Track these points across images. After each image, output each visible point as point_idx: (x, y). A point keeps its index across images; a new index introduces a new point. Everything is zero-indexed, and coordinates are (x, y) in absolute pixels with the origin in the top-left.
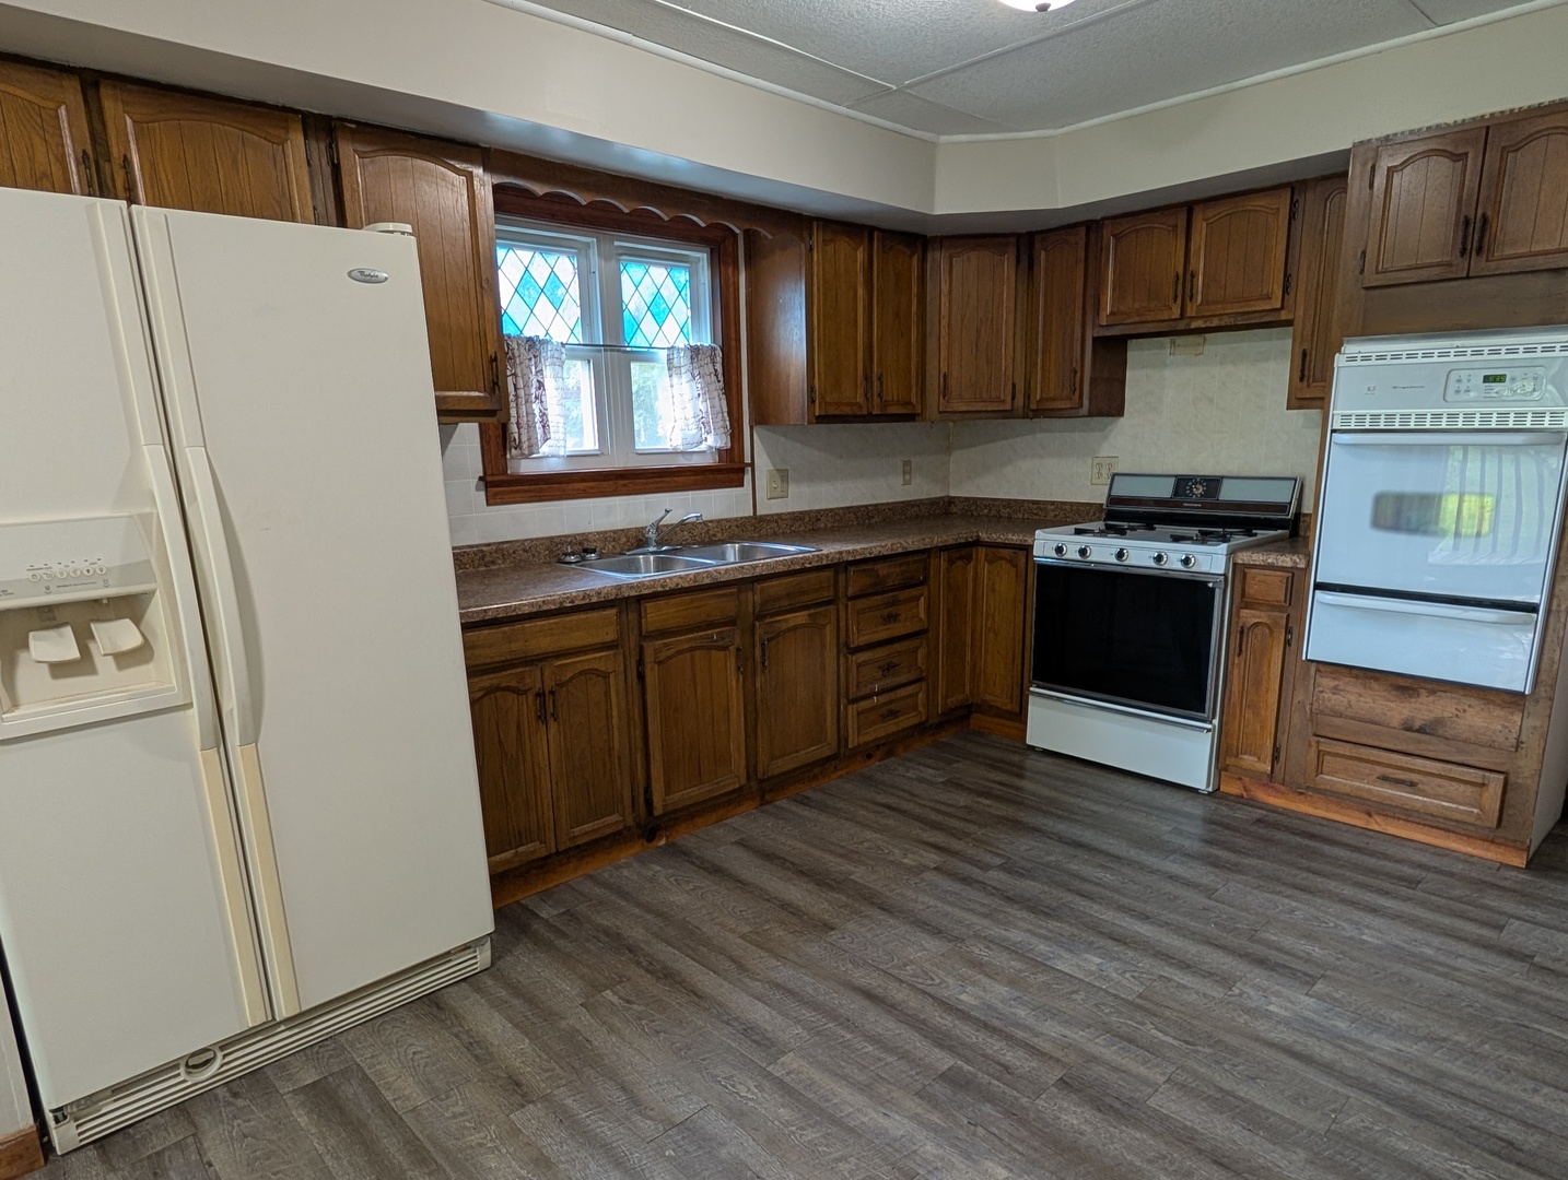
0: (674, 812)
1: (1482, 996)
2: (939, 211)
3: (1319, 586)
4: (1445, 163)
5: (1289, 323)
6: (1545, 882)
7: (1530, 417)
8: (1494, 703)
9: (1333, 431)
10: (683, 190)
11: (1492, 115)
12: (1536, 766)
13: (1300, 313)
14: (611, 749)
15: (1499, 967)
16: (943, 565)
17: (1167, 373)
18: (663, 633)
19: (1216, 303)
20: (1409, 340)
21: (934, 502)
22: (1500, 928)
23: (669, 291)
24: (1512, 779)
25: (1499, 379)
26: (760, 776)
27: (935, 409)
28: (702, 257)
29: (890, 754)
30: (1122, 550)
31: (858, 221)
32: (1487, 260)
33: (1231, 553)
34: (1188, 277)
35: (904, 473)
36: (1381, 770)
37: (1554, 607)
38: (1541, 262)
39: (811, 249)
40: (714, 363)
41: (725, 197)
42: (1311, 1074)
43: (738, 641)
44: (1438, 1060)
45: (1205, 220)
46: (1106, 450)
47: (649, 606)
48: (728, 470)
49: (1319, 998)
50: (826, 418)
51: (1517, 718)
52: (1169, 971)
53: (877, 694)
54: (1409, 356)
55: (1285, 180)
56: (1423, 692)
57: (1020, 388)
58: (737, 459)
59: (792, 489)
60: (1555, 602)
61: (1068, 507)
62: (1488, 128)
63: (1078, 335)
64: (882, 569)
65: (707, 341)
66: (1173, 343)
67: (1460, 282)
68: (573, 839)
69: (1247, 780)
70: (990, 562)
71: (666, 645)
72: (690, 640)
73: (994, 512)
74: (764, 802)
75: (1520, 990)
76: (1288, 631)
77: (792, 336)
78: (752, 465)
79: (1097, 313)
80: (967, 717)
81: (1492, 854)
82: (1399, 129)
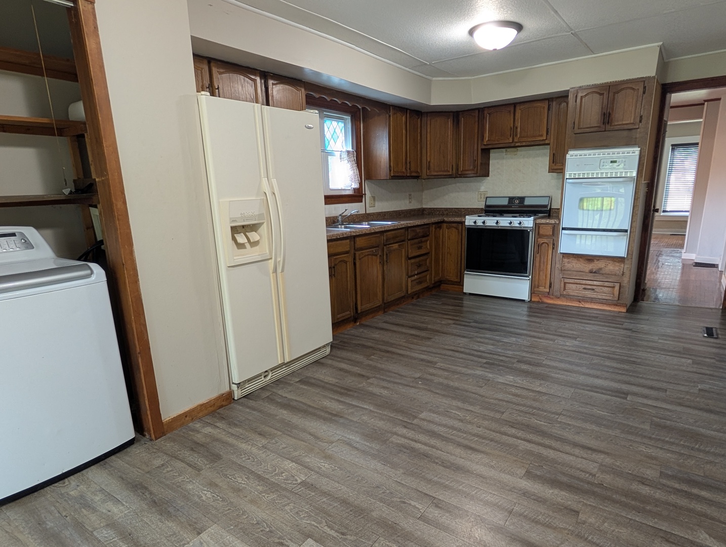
0: (364, 312)
1: (620, 338)
2: (433, 103)
3: (563, 229)
4: (598, 95)
5: (548, 144)
6: (632, 315)
7: (624, 173)
8: (616, 261)
9: (567, 179)
10: (355, 96)
11: (611, 82)
12: (628, 280)
13: (552, 140)
14: (347, 288)
15: (624, 332)
16: (434, 230)
17: (504, 161)
18: (361, 249)
19: (524, 137)
20: (589, 150)
21: (419, 210)
22: (622, 325)
23: (338, 131)
24: (622, 284)
25: (615, 162)
26: (385, 302)
27: (425, 175)
28: (348, 118)
29: (418, 297)
30: (497, 221)
31: (403, 107)
32: (611, 126)
33: (535, 220)
34: (515, 128)
35: (410, 199)
36: (584, 286)
37: (632, 231)
38: (626, 127)
39: (390, 116)
40: (354, 157)
41: (367, 98)
42: (582, 355)
43: (380, 254)
44: (613, 349)
45: (520, 109)
46: (483, 189)
47: (357, 239)
48: (357, 196)
49: (579, 341)
50: (394, 178)
51: (622, 265)
52: (536, 340)
53: (416, 275)
54: (580, 155)
55: (546, 98)
56: (595, 260)
57: (454, 166)
58: (360, 192)
59: (377, 204)
60: (632, 229)
61: (470, 210)
62: (610, 86)
63: (476, 147)
64: (418, 230)
65: (350, 149)
66: (506, 151)
67: (603, 132)
68: (338, 319)
69: (540, 295)
70: (448, 229)
71: (362, 253)
72: (368, 252)
73: (441, 213)
74: (385, 312)
75: (630, 336)
76: (554, 244)
77: (382, 148)
78: (365, 194)
79: (483, 140)
80: (439, 286)
81: (616, 309)
82: (584, 85)
